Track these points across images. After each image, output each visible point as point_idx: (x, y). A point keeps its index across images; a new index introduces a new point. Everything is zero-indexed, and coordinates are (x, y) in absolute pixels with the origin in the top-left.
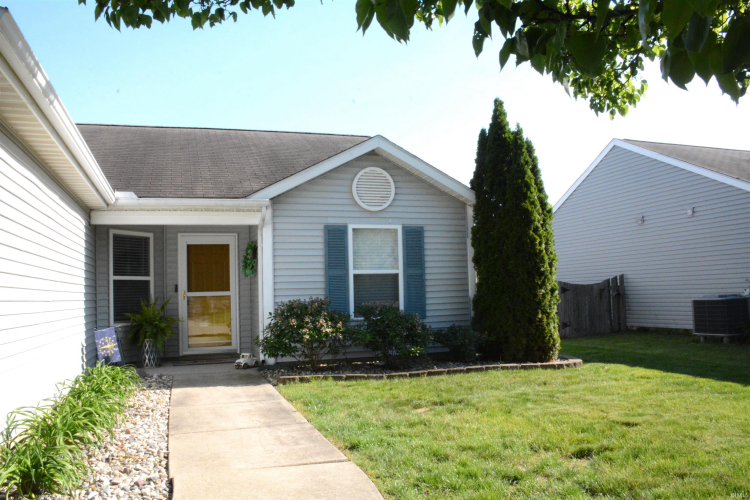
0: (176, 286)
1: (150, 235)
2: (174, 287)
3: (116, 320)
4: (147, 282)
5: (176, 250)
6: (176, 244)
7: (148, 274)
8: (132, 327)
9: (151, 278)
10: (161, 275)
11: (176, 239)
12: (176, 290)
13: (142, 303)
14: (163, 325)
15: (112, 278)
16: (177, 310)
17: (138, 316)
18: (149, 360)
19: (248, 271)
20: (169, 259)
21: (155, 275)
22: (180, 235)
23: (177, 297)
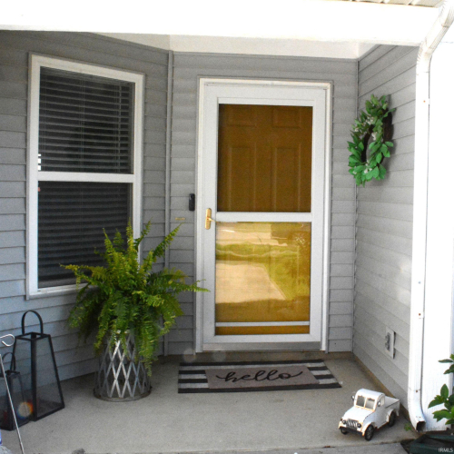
0: (193, 198)
1: (137, 79)
2: (186, 201)
3: (44, 279)
4: (127, 188)
5: (194, 116)
6: (195, 102)
7: (127, 169)
8: (84, 295)
9: (135, 179)
10: (158, 172)
11: (195, 90)
12: (192, 206)
13: (108, 242)
14: (155, 301)
15: (37, 174)
16: (193, 250)
17: (98, 271)
18: (121, 380)
19: (369, 172)
20: (177, 135)
21: (144, 171)
22: (202, 81)
23: (193, 222)
